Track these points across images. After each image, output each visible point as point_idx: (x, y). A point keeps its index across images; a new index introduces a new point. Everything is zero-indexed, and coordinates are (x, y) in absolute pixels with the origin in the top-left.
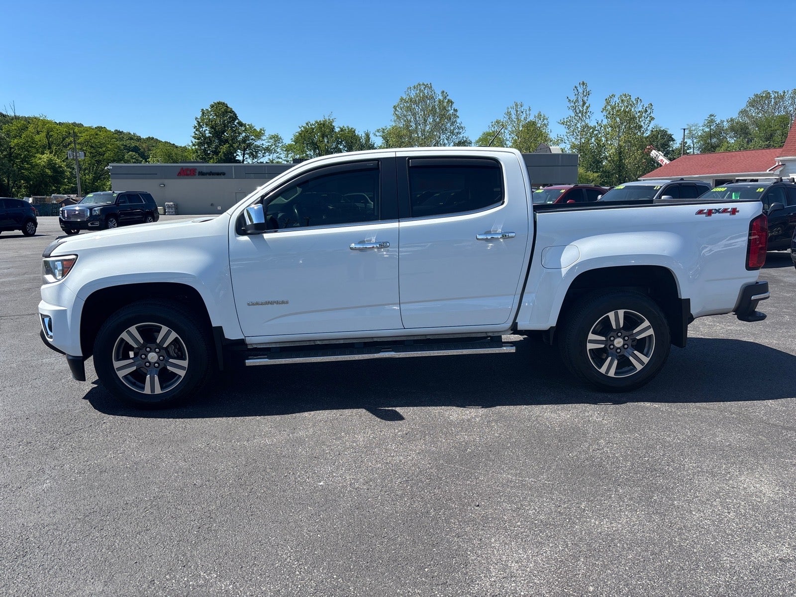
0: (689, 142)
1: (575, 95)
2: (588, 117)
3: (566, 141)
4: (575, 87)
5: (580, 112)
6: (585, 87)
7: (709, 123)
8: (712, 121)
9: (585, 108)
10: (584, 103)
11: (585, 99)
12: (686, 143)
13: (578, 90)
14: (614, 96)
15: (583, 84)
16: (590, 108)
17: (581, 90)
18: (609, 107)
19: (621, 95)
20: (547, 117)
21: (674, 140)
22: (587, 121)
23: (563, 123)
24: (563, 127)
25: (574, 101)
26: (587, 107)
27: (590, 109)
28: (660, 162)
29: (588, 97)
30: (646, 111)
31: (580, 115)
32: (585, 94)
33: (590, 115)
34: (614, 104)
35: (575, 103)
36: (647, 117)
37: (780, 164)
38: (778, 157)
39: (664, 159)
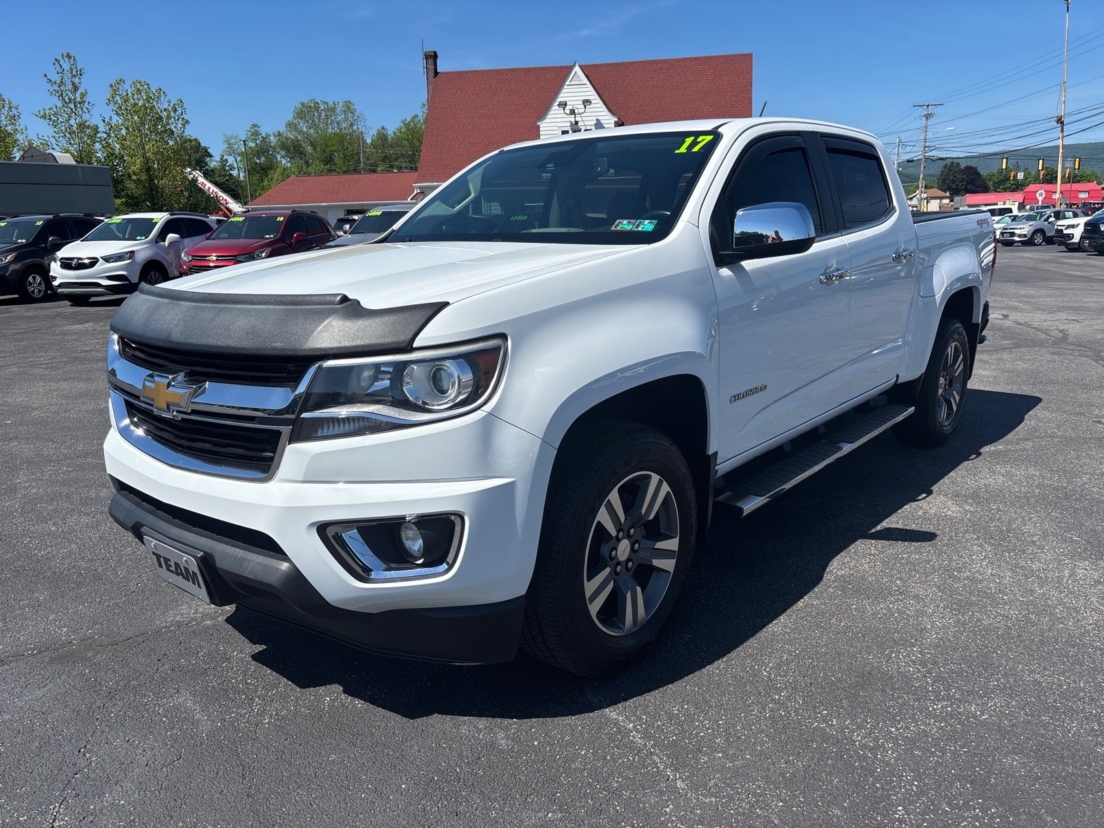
0: (231, 160)
1: (58, 73)
2: (86, 111)
3: (55, 146)
4: (56, 60)
5: (70, 102)
6: (72, 61)
7: (252, 135)
8: (256, 134)
9: (78, 95)
10: (76, 88)
11: (76, 80)
12: (226, 161)
13: (61, 66)
14: (122, 81)
15: (69, 56)
16: (88, 96)
17: (66, 66)
18: (118, 98)
19: (134, 82)
20: (14, 104)
21: (212, 156)
22: (86, 117)
23: (44, 117)
24: (45, 123)
25: (59, 82)
26: (83, 95)
27: (87, 99)
28: (200, 185)
29: (80, 78)
30: (175, 110)
31: (72, 106)
32: (74, 73)
33: (89, 108)
34: (124, 94)
35: (60, 86)
36: (178, 119)
37: (419, 191)
38: (415, 183)
39: (205, 182)
